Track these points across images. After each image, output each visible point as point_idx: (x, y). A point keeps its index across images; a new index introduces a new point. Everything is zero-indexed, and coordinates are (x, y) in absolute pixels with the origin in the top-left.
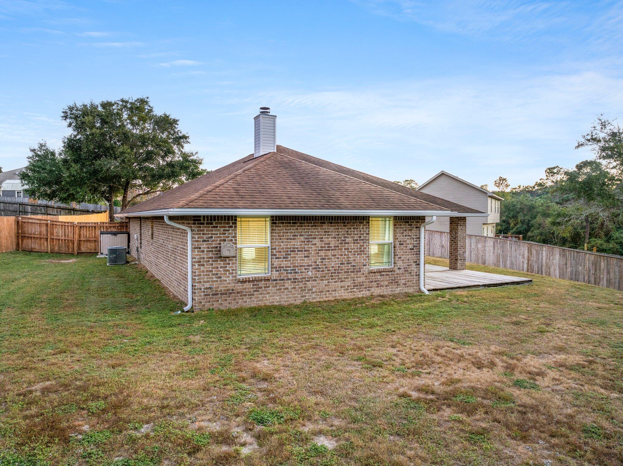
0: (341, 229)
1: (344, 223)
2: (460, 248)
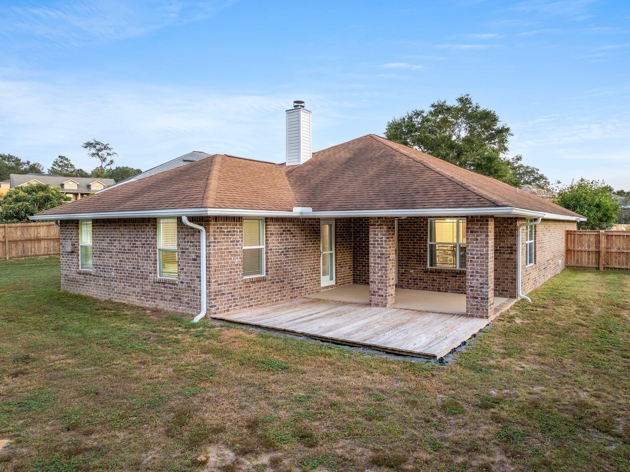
2: (471, 276)
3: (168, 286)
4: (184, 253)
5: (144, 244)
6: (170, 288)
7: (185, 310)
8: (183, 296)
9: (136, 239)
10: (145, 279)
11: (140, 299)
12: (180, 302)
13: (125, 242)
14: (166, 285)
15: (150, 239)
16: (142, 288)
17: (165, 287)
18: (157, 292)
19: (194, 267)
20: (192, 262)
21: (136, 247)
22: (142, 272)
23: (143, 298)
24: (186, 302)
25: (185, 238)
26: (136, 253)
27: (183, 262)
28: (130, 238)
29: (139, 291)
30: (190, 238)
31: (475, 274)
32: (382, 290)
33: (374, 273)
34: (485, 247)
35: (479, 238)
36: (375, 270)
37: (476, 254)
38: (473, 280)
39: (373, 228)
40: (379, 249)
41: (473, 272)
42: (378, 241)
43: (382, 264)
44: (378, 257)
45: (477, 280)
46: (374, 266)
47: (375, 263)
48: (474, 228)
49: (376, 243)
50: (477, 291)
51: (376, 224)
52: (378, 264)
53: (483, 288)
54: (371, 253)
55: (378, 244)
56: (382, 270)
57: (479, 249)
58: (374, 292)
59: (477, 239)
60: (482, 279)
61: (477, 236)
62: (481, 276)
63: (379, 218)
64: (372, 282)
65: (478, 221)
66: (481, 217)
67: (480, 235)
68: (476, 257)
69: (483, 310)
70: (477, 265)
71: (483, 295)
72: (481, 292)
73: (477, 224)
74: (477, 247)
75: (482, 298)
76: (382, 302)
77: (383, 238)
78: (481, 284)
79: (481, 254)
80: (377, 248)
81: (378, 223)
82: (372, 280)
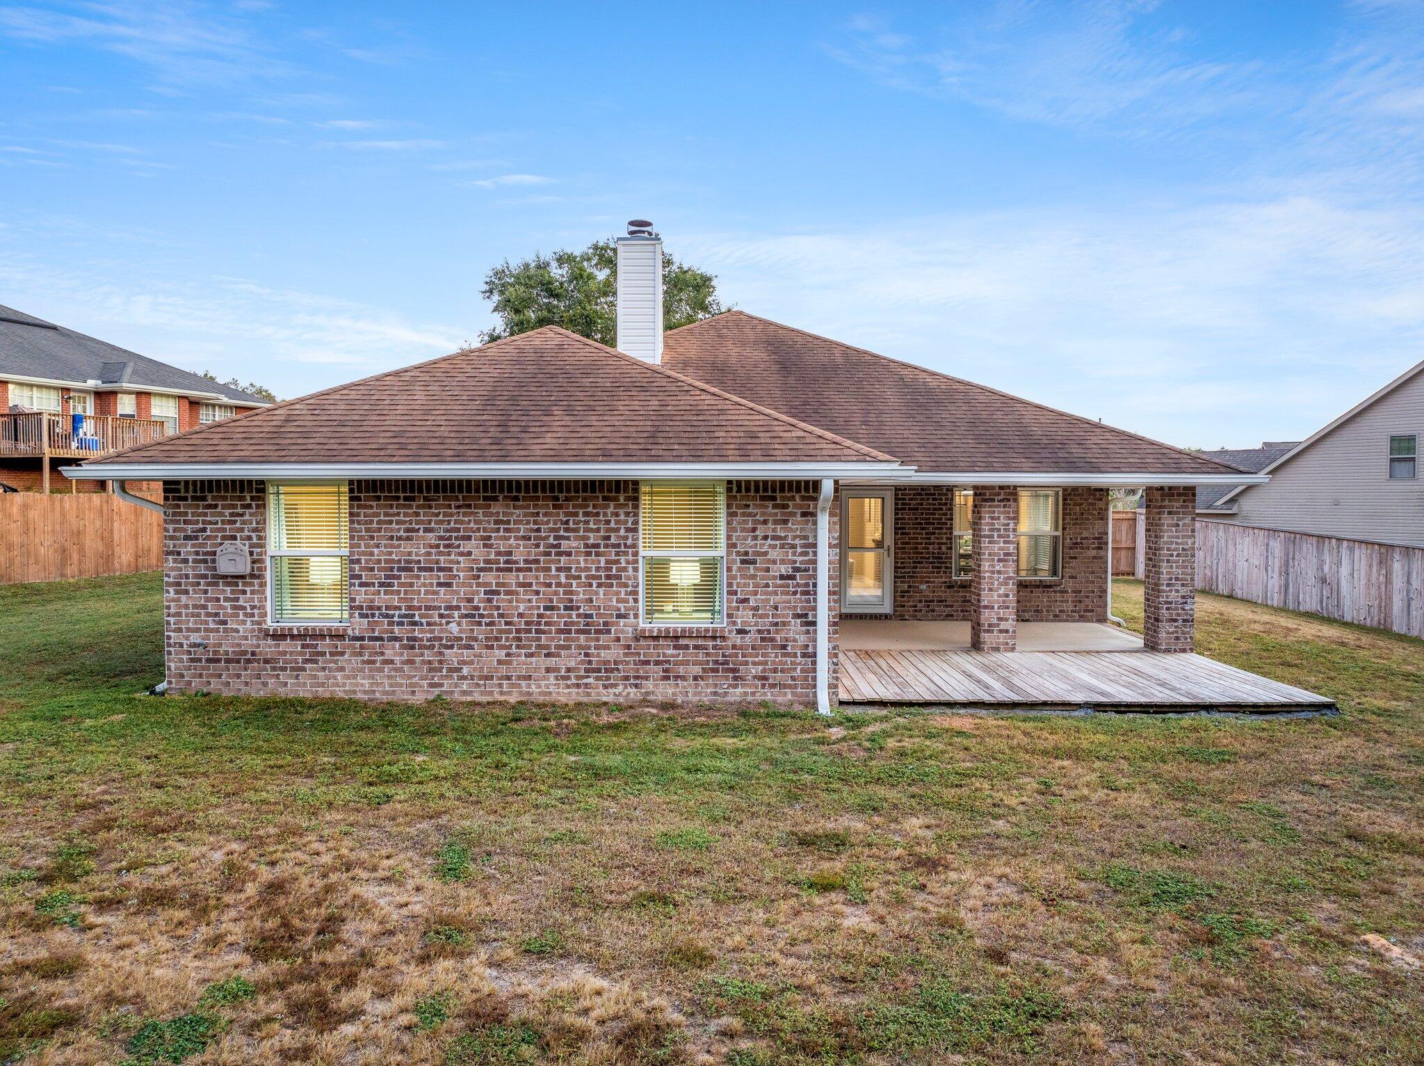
0: (545, 515)
1: (557, 499)
2: (1168, 585)
3: (691, 643)
4: (754, 562)
5: (597, 546)
6: (696, 647)
7: (753, 694)
8: (746, 663)
9: (562, 533)
10: (598, 632)
11: (578, 686)
12: (735, 678)
13: (512, 541)
14: (682, 642)
15: (622, 532)
16: (587, 655)
17: (675, 647)
18: (647, 663)
19: (787, 593)
20: (779, 582)
21: (559, 554)
22: (587, 616)
23: (590, 680)
24: (755, 677)
25: (754, 530)
26: (558, 569)
27: (745, 585)
28: (538, 530)
29: (572, 664)
30: (774, 530)
31: (1173, 581)
32: (1007, 620)
33: (990, 590)
34: (1189, 537)
35: (1181, 523)
36: (992, 584)
37: (1175, 550)
38: (1171, 591)
39: (990, 506)
40: (1002, 545)
41: (1171, 579)
42: (999, 530)
43: (1006, 572)
44: (999, 560)
45: (1177, 591)
46: (991, 578)
47: (993, 572)
48: (1173, 507)
49: (996, 534)
50: (1176, 609)
51: (996, 498)
52: (999, 572)
53: (1186, 603)
54: (984, 554)
55: (999, 536)
56: (1006, 584)
57: (1180, 541)
58: (990, 625)
59: (1178, 525)
60: (1185, 589)
61: (1179, 519)
62: (1183, 585)
63: (1001, 488)
64: (986, 607)
65: (1179, 495)
66: (1185, 488)
67: (1183, 518)
68: (1175, 553)
69: (1186, 638)
70: (1177, 567)
71: (1186, 614)
72: (1184, 610)
73: (1179, 501)
74: (1178, 537)
75: (1184, 621)
76: (1007, 644)
77: (1008, 524)
78: (1183, 597)
79: (1184, 549)
80: (998, 543)
81: (1001, 497)
82: (986, 603)
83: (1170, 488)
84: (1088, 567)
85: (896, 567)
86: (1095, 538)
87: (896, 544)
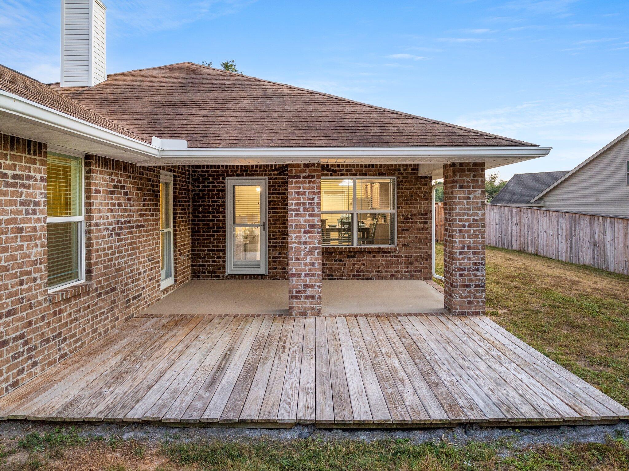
2: (461, 253)
31: (466, 250)
32: (313, 286)
33: (298, 259)
34: (479, 209)
35: (471, 196)
36: (299, 254)
37: (468, 220)
38: (463, 259)
39: (296, 183)
40: (307, 218)
41: (463, 248)
42: (304, 204)
43: (311, 243)
44: (305, 232)
45: (469, 259)
46: (297, 248)
47: (299, 243)
48: (464, 181)
49: (302, 208)
50: (469, 275)
51: (302, 175)
52: (305, 243)
53: (478, 270)
54: (291, 226)
55: (305, 210)
56: (312, 254)
57: (471, 212)
58: (297, 292)
59: (469, 198)
60: (477, 256)
61: (469, 193)
62: (474, 253)
63: (306, 165)
64: (293, 275)
65: (469, 170)
66: (475, 164)
67: (473, 192)
68: (467, 224)
69: (478, 303)
70: (469, 237)
71: (478, 280)
72: (476, 276)
73: (469, 176)
74: (469, 209)
75: (476, 286)
76: (313, 309)
77: (313, 199)
78: (475, 264)
79: (474, 220)
80: (304, 216)
81: (306, 174)
82: (293, 271)
83: (461, 164)
84: (416, 237)
85: (269, 239)
86: (422, 215)
87: (269, 220)
